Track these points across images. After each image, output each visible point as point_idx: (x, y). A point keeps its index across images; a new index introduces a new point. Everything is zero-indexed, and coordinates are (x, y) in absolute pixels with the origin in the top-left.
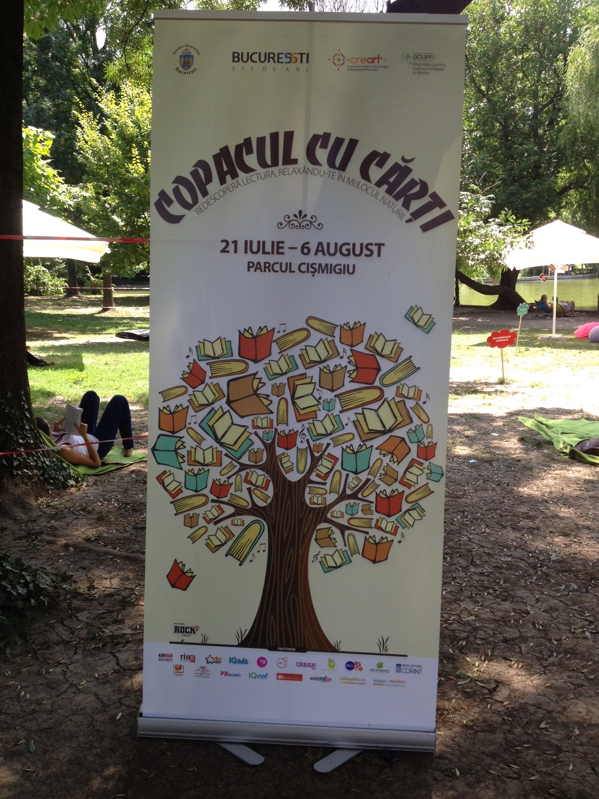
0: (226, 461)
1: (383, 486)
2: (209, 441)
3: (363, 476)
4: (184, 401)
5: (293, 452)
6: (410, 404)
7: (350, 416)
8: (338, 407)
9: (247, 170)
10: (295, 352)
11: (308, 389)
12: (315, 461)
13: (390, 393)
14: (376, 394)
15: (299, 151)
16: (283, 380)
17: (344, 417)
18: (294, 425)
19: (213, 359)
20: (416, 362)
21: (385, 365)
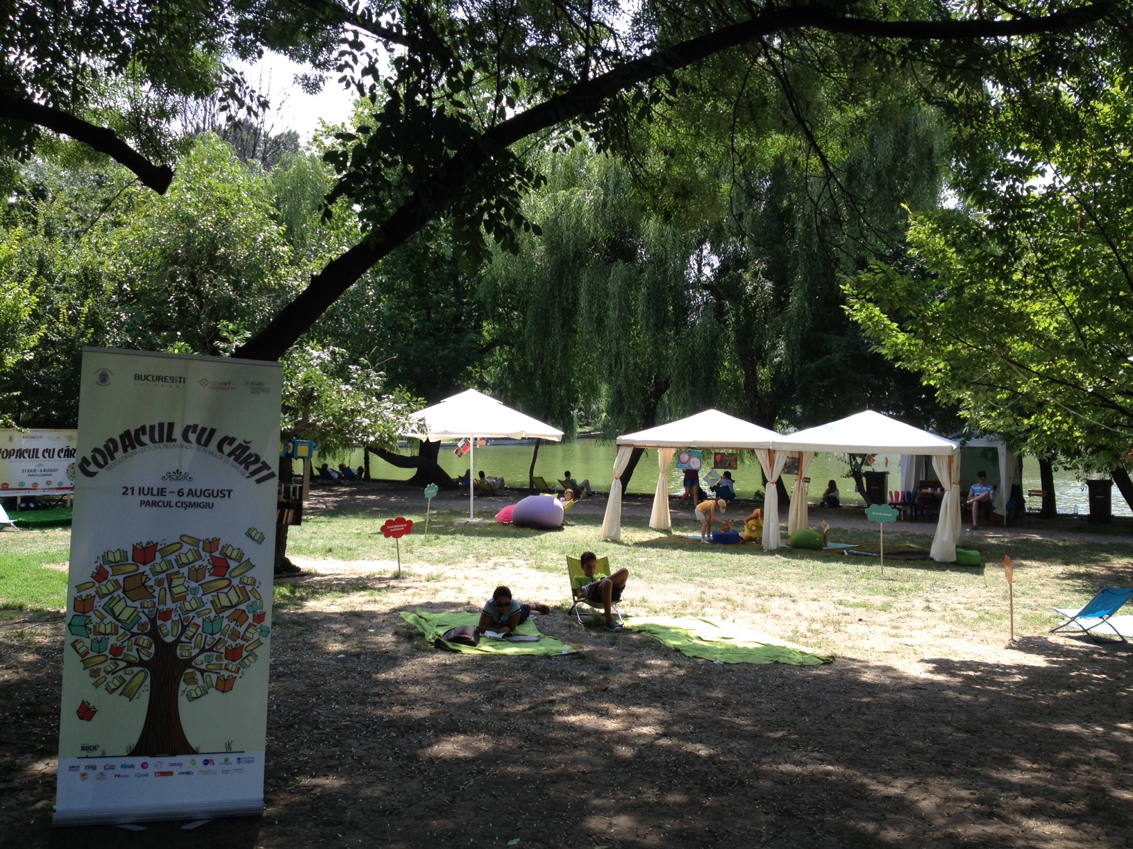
0: (121, 631)
1: (230, 642)
2: (110, 618)
3: (217, 637)
4: (92, 592)
5: (169, 623)
6: (248, 588)
7: (209, 597)
8: (201, 592)
9: (142, 444)
10: (172, 557)
11: (181, 581)
12: (184, 628)
13: (235, 582)
14: (226, 582)
15: (177, 434)
16: (164, 576)
17: (205, 599)
18: (170, 605)
19: (115, 564)
20: (253, 562)
21: (233, 564)
